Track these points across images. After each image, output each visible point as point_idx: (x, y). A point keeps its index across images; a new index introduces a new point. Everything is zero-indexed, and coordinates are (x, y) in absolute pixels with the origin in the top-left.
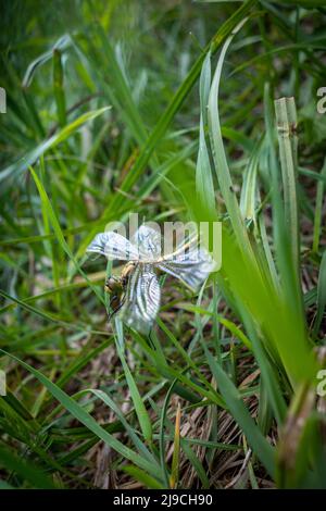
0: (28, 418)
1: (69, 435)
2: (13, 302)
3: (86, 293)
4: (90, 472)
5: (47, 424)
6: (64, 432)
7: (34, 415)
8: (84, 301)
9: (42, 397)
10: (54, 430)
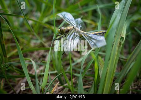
0: (5, 56)
1: (15, 69)
2: (23, 15)
3: (46, 30)
4: (15, 84)
5: (10, 62)
6: (14, 68)
7: (8, 56)
8: (43, 32)
9: (14, 52)
10: (11, 65)
